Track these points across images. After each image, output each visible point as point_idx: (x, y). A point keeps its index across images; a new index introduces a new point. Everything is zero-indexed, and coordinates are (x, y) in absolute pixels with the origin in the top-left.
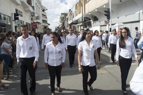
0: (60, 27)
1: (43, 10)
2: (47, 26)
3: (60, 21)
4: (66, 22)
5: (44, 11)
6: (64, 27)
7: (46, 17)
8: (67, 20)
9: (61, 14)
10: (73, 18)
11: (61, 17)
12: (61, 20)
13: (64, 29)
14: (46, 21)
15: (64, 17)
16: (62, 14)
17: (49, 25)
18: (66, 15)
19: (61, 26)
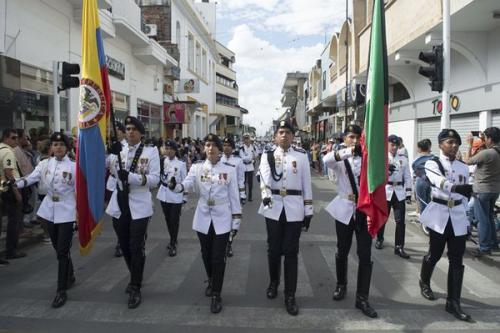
1: (226, 62)
2: (239, 118)
3: (282, 100)
4: (301, 103)
5: (227, 66)
6: (294, 120)
7: (235, 86)
8: (306, 97)
9: (286, 75)
10: (324, 88)
11: (285, 87)
12: (287, 98)
14: (232, 98)
15: (296, 87)
16: (288, 74)
17: (245, 112)
18: (302, 78)
19: (285, 117)
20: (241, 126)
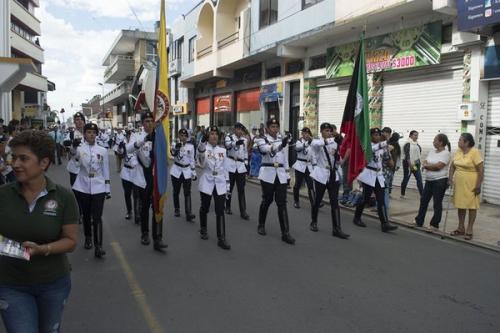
16: (124, 31)
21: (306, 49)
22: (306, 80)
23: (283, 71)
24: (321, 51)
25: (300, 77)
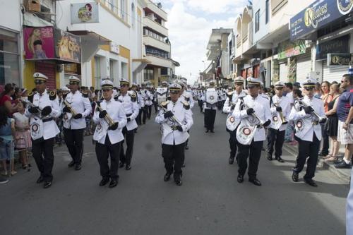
0: (206, 72)
2: (171, 69)
3: (207, 54)
4: (225, 53)
5: (160, 23)
7: (167, 41)
8: (231, 48)
11: (210, 43)
12: (212, 52)
13: (220, 79)
15: (220, 41)
16: (213, 30)
17: (177, 64)
18: (226, 33)
19: (210, 68)
20: (174, 77)
21: (272, 44)
22: (273, 60)
23: (267, 55)
24: (276, 45)
25: (270, 58)
